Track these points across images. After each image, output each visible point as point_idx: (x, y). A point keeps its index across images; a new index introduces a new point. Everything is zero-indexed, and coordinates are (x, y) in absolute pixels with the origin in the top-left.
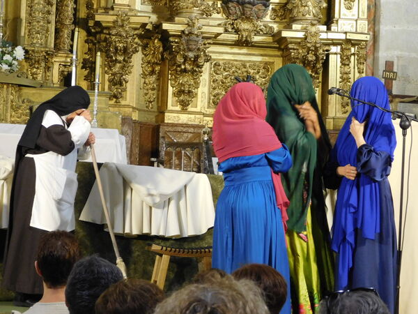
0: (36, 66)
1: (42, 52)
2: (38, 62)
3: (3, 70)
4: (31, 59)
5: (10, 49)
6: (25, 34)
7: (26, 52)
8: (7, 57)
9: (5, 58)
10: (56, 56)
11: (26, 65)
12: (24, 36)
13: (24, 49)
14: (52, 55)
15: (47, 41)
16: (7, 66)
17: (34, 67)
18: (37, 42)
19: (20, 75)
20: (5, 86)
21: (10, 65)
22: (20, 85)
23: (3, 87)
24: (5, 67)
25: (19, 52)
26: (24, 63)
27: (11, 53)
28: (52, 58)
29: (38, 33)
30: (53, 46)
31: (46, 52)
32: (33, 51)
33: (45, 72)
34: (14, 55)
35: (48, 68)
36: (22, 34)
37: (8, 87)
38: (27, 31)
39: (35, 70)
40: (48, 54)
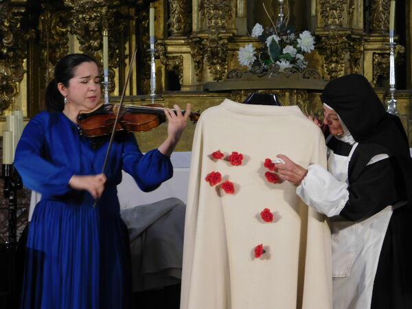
0: (334, 59)
1: (341, 36)
2: (336, 52)
3: (281, 70)
4: (326, 49)
5: (292, 36)
6: (316, 11)
7: (318, 39)
8: (289, 50)
9: (285, 51)
10: (366, 41)
11: (320, 58)
12: (316, 16)
13: (313, 35)
14: (359, 41)
15: (351, 19)
16: (288, 63)
17: (332, 62)
18: (334, 23)
19: (307, 76)
20: (287, 94)
21: (293, 61)
22: (310, 91)
23: (284, 95)
24: (284, 65)
25: (306, 40)
26: (318, 56)
27: (294, 43)
28: (359, 45)
29: (334, 8)
30: (361, 25)
31: (349, 37)
32: (327, 36)
33: (351, 68)
34: (298, 46)
35: (355, 61)
36: (313, 12)
37: (291, 95)
38: (319, 7)
39: (333, 65)
40: (354, 40)
